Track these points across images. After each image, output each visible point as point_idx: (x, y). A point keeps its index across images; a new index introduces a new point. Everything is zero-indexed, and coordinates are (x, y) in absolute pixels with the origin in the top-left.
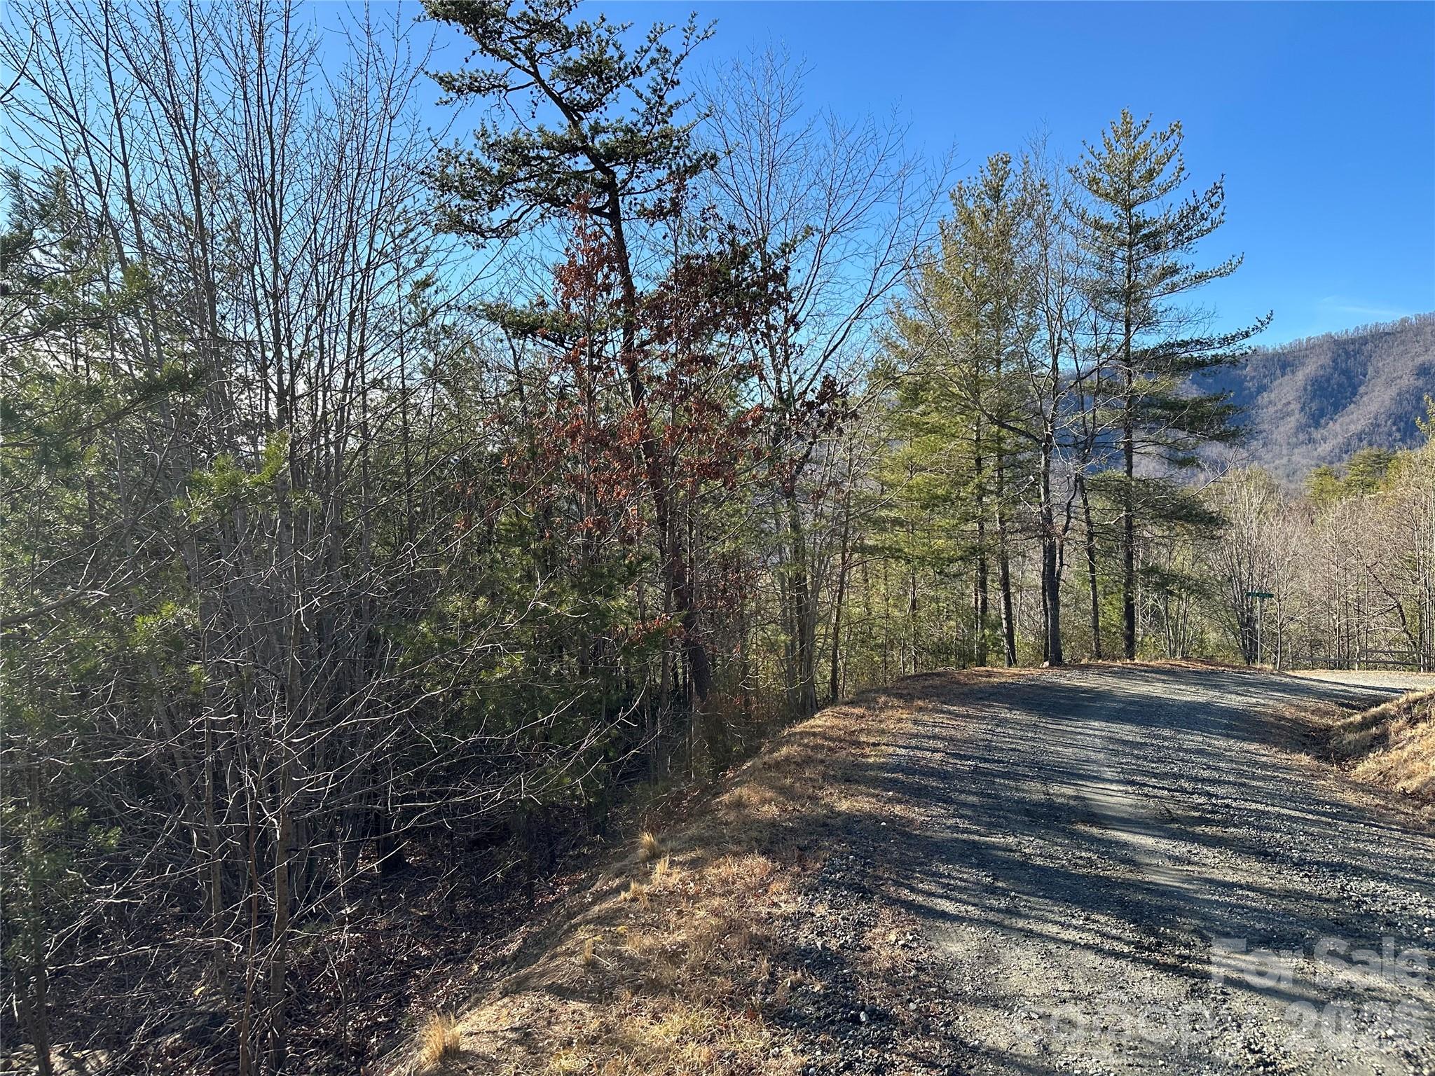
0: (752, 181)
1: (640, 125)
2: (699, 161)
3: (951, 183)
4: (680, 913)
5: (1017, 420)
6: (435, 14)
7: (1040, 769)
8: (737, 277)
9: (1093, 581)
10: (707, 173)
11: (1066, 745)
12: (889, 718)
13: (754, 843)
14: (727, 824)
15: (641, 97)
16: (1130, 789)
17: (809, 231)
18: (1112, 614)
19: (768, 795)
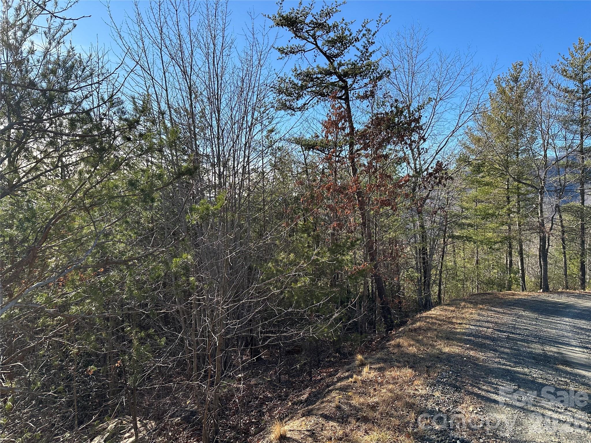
0: (404, 81)
1: (358, 61)
2: (382, 74)
3: (495, 76)
4: (375, 389)
5: (526, 179)
6: (278, 24)
7: (540, 338)
8: (398, 121)
9: (564, 253)
10: (385, 79)
11: (552, 328)
12: (466, 312)
13: (406, 363)
14: (394, 354)
15: (359, 50)
16: (585, 350)
17: (430, 100)
18: (574, 269)
19: (412, 343)
